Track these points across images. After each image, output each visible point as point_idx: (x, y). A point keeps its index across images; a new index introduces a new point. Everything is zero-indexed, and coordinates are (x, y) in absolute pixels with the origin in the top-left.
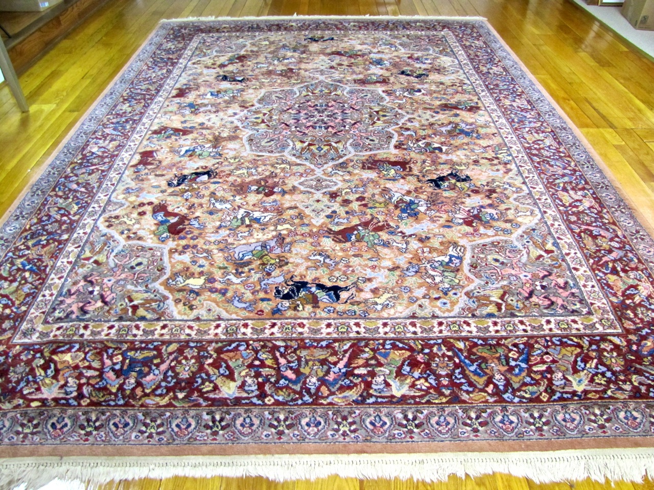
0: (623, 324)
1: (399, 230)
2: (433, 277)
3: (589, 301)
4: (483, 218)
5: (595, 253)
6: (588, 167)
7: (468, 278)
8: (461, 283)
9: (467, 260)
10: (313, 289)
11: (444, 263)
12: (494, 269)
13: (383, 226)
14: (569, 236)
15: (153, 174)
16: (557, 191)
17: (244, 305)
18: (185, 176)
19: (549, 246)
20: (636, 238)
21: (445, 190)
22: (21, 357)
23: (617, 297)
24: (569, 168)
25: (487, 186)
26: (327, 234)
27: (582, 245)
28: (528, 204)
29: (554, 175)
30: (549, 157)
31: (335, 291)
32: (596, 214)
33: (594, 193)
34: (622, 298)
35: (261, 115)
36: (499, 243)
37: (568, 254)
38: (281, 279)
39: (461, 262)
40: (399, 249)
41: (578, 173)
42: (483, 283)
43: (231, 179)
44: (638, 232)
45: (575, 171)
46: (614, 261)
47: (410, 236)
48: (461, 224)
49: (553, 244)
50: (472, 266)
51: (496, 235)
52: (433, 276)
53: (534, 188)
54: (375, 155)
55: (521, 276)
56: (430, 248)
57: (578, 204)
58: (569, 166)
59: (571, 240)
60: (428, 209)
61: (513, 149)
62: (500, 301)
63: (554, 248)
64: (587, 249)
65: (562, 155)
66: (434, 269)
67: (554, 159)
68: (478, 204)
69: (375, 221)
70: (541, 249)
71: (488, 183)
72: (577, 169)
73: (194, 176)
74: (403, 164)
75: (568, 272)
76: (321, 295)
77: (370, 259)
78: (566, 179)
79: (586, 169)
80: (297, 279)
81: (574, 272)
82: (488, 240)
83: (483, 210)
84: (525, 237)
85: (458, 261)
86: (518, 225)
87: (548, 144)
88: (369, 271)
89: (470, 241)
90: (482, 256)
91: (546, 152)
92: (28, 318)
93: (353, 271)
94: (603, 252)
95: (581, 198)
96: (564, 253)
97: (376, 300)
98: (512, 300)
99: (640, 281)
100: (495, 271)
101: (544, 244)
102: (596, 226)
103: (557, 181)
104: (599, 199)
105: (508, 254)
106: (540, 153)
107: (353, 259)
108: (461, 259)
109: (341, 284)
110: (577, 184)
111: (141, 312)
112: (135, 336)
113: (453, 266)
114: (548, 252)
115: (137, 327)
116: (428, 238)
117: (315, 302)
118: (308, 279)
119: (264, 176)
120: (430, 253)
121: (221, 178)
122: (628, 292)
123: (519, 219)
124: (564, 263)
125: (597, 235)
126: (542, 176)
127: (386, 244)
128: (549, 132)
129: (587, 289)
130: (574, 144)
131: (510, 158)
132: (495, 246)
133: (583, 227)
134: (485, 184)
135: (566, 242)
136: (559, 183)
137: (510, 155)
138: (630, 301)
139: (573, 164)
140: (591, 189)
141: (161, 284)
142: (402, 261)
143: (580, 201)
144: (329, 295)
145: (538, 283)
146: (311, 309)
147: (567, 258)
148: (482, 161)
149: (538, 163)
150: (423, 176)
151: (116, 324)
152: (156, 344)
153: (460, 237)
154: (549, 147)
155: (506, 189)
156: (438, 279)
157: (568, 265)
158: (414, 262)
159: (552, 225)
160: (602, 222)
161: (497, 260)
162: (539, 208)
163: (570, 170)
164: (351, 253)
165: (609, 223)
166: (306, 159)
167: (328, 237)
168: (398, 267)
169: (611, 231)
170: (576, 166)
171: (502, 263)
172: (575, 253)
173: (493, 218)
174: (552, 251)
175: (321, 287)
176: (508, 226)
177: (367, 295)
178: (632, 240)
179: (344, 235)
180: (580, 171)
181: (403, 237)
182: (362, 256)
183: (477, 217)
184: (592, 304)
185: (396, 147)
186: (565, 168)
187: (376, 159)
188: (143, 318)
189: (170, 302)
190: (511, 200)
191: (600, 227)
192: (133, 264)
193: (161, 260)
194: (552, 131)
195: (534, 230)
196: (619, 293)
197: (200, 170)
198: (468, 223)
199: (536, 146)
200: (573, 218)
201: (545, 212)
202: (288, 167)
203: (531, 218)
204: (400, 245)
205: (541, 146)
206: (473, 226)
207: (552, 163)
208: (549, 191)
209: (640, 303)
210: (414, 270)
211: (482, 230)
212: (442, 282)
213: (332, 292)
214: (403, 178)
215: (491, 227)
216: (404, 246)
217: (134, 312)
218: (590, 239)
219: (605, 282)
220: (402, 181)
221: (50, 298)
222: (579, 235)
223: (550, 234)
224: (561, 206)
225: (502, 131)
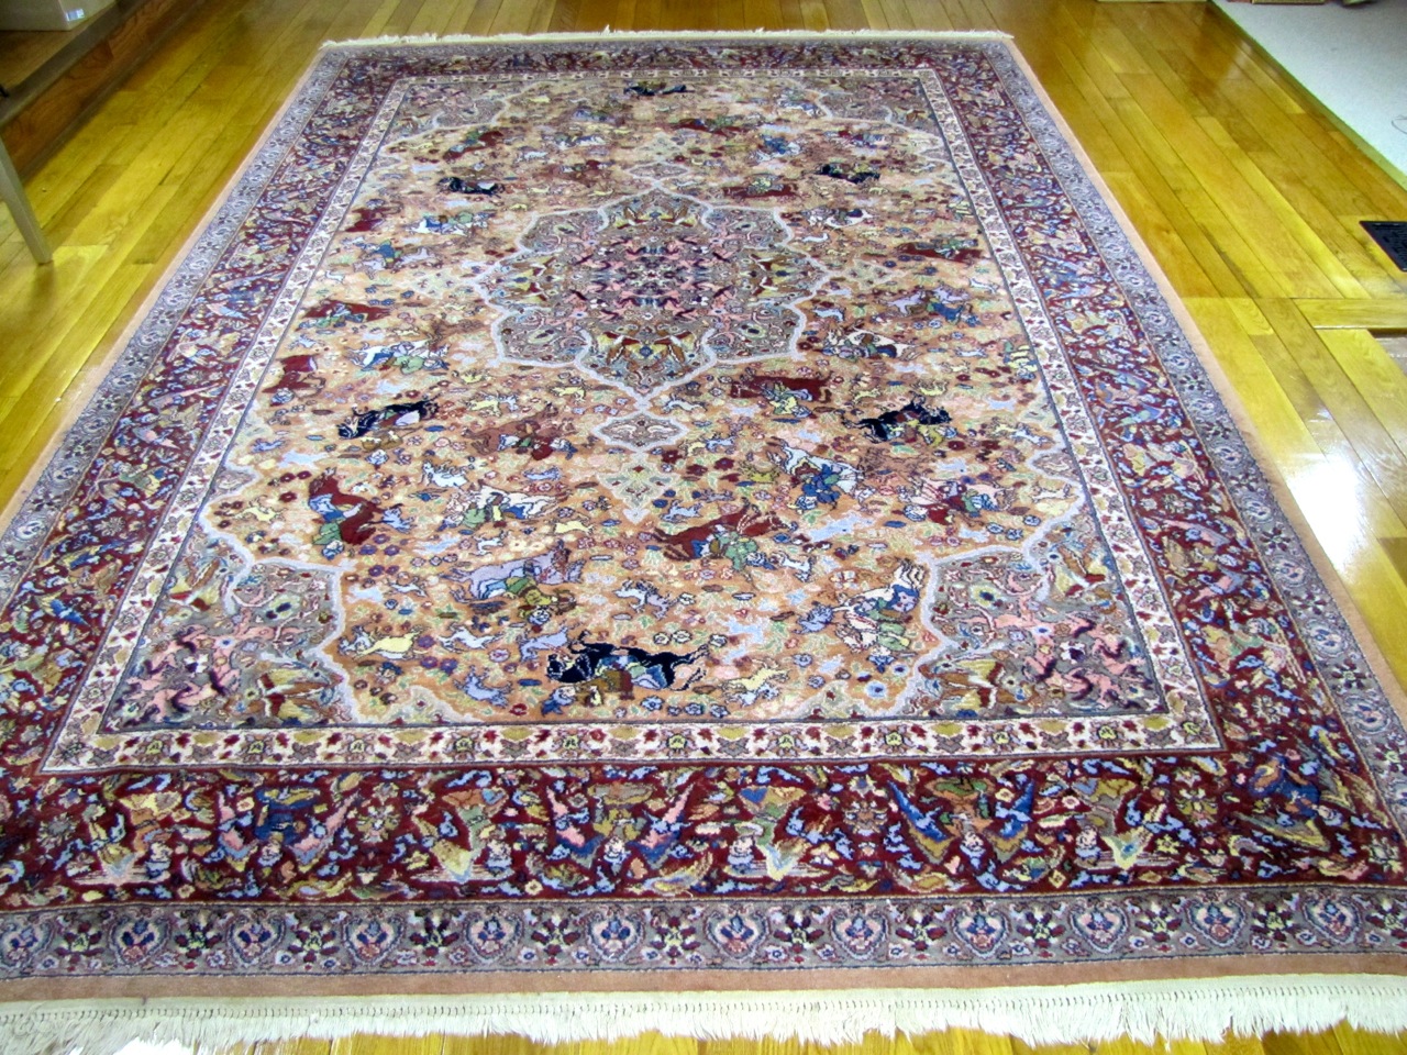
0: (1224, 730)
1: (798, 533)
2: (858, 634)
3: (1163, 683)
4: (969, 507)
5: (1186, 579)
6: (1191, 388)
7: (928, 636)
8: (913, 647)
9: (929, 597)
10: (623, 661)
11: (882, 604)
12: (982, 615)
13: (767, 523)
14: (1137, 543)
15: (308, 408)
16: (1122, 443)
17: (488, 695)
18: (373, 412)
19: (1096, 566)
20: (1273, 546)
21: (896, 444)
22: (61, 802)
23: (1220, 675)
24: (1154, 390)
25: (982, 433)
26: (653, 542)
27: (1162, 562)
28: (1062, 473)
29: (1120, 407)
30: (1114, 367)
31: (665, 664)
32: (1197, 494)
33: (1199, 447)
34: (1228, 677)
35: (528, 274)
36: (995, 559)
37: (1131, 583)
38: (561, 640)
39: (916, 602)
40: (794, 574)
41: (1170, 402)
42: (956, 645)
43: (466, 420)
44: (1277, 532)
45: (1164, 396)
46: (1223, 597)
47: (819, 545)
48: (921, 519)
49: (1104, 561)
50: (937, 610)
51: (991, 542)
52: (859, 631)
53: (1078, 437)
54: (759, 365)
55: (1034, 631)
56: (858, 571)
57: (1162, 471)
58: (1154, 385)
59: (1142, 552)
60: (859, 485)
61: (1042, 348)
62: (987, 684)
63: (1105, 571)
64: (1172, 572)
65: (1142, 360)
66: (862, 616)
67: (1123, 370)
68: (959, 475)
69: (751, 512)
70: (1079, 573)
71: (984, 426)
72: (1169, 391)
73: (391, 414)
74: (813, 385)
75: (1128, 622)
76: (637, 671)
77: (736, 596)
78: (1145, 415)
79: (1187, 391)
80: (592, 639)
81: (1139, 620)
82: (972, 554)
83: (969, 487)
84: (1050, 546)
85: (909, 599)
86: (1037, 520)
87: (1115, 336)
88: (733, 619)
89: (938, 556)
90: (959, 586)
91: (1109, 355)
92: (70, 720)
93: (702, 622)
94: (1201, 577)
95: (1171, 457)
96: (1124, 580)
97: (745, 682)
98: (1011, 682)
99: (1268, 638)
100: (983, 621)
101: (1085, 561)
102: (1195, 521)
103: (1126, 421)
104: (1207, 459)
105: (1012, 583)
106: (1096, 356)
107: (703, 597)
108: (916, 594)
109: (678, 650)
110: (1166, 426)
111: (289, 709)
112: (278, 757)
113: (900, 609)
114: (1091, 578)
115: (283, 741)
116: (854, 550)
117: (625, 686)
118: (614, 639)
119: (532, 414)
120: (855, 581)
121: (445, 418)
122: (1242, 664)
123: (1041, 507)
124: (1121, 603)
125: (1192, 541)
126: (1096, 409)
127: (771, 564)
128: (1120, 308)
129: (1162, 657)
130: (1169, 335)
131: (1033, 369)
132: (988, 566)
133: (1169, 523)
134: (977, 428)
135: (1129, 557)
136: (1128, 426)
137: (1035, 362)
138: (1244, 682)
139: (1161, 381)
140: (1194, 437)
141: (328, 650)
142: (801, 600)
143: (1168, 464)
144: (652, 673)
145: (1065, 646)
146: (618, 703)
147: (1130, 592)
148: (977, 377)
149: (1091, 380)
150: (853, 412)
151: (242, 734)
152: (318, 774)
153: (917, 548)
154: (1116, 342)
155: (1019, 439)
156: (868, 638)
157: (1130, 607)
158: (824, 601)
159: (1107, 519)
160: (1207, 511)
161: (988, 597)
162: (1083, 482)
163: (1155, 395)
164: (700, 583)
165: (1222, 513)
166: (618, 375)
167: (656, 549)
168: (792, 613)
169: (1224, 530)
170: (1168, 385)
171: (999, 604)
172: (1147, 581)
173: (987, 506)
174: (1101, 577)
175: (638, 655)
176: (1016, 521)
177: (727, 672)
178: (1264, 549)
179: (687, 545)
180: (1175, 398)
181: (805, 548)
182: (721, 590)
183: (956, 503)
184: (1168, 688)
185: (801, 346)
186: (1144, 391)
187: (759, 374)
188: (293, 722)
189: (345, 688)
190: (1028, 464)
191: (1203, 522)
192: (273, 607)
193: (327, 598)
194: (1126, 306)
195: (1068, 530)
196: (1225, 667)
197: (404, 401)
198: (937, 516)
199: (1089, 341)
200: (1150, 504)
201: (1095, 491)
202: (581, 393)
203: (1064, 504)
204: (797, 566)
205: (1101, 341)
206: (946, 523)
207: (1119, 380)
208: (1108, 444)
209: (1262, 686)
210: (823, 618)
211: (964, 531)
212: (875, 643)
213: (660, 667)
214: (812, 416)
215: (982, 524)
216: (806, 568)
217: (276, 708)
218: (1179, 548)
219: (1199, 641)
220: (810, 422)
221: (111, 679)
222: (1159, 542)
223: (1100, 538)
224: (1129, 476)
225: (1021, 306)
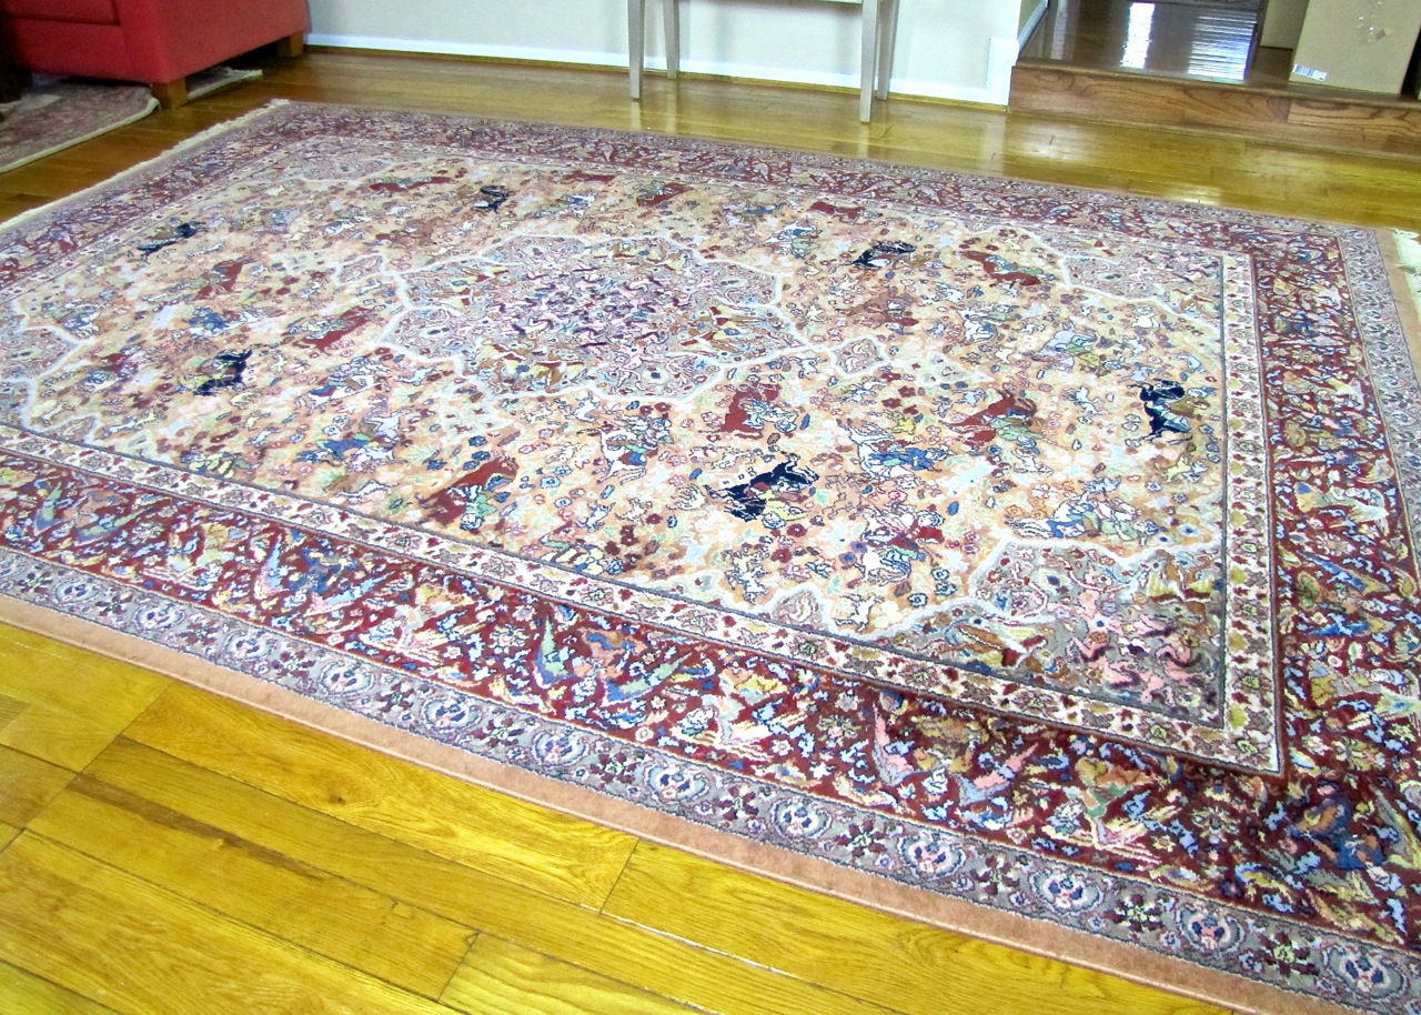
1: (182, 303)
6: (31, 576)
7: (38, 324)
9: (62, 333)
10: (173, 239)
12: (18, 347)
13: (207, 295)
16: (40, 476)
21: (207, 361)
24: (67, 543)
25: (161, 407)
28: (64, 428)
29: (76, 499)
30: (130, 526)
36: (45, 367)
39: (66, 328)
41: (39, 546)
42: (16, 332)
45: (49, 547)
47: (161, 308)
48: (122, 351)
50: (49, 333)
51: (60, 370)
52: (79, 304)
53: (82, 454)
56: (120, 315)
58: (72, 548)
60: (189, 335)
61: (215, 487)
65: (114, 561)
66: (87, 308)
67: (117, 533)
68: (137, 381)
69: (224, 292)
71: (166, 410)
72: (50, 555)
74: (322, 342)
78: (47, 513)
79: (33, 569)
82: (63, 360)
83: (119, 381)
84: (17, 393)
85: (71, 326)
86: (44, 396)
87: (171, 560)
89: (85, 347)
91: (148, 534)
93: (164, 263)
97: (105, 267)
100: (14, 347)
103: (56, 494)
105: (18, 366)
106: (157, 519)
110: (17, 522)
113: (70, 321)
116: (138, 318)
120: (114, 313)
126: (96, 484)
127: (172, 290)
128: (210, 594)
130: (118, 610)
131: (194, 466)
134: (168, 406)
136: (50, 491)
137: (202, 471)
139: (70, 558)
142: (131, 293)
148: (226, 428)
149: (132, 497)
153: (103, 341)
154: (163, 554)
155: (126, 422)
156: (70, 305)
158: (117, 300)
161: (26, 354)
162: (42, 434)
163: (61, 540)
164: (192, 267)
168: (126, 288)
170: (59, 559)
171: (15, 356)
173: (90, 380)
175: (170, 243)
176: (58, 388)
177: (119, 263)
179: (229, 269)
180: (37, 554)
181: (166, 303)
182: (177, 272)
183: (113, 368)
185: (385, 349)
186: (74, 533)
190: (98, 415)
194: (208, 602)
195: (18, 406)
198: (116, 359)
199: (184, 527)
201: (22, 436)
205: (176, 541)
206: (104, 358)
207: (108, 519)
208: (51, 466)
210: (107, 296)
212: (63, 307)
215: (79, 372)
